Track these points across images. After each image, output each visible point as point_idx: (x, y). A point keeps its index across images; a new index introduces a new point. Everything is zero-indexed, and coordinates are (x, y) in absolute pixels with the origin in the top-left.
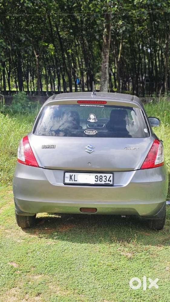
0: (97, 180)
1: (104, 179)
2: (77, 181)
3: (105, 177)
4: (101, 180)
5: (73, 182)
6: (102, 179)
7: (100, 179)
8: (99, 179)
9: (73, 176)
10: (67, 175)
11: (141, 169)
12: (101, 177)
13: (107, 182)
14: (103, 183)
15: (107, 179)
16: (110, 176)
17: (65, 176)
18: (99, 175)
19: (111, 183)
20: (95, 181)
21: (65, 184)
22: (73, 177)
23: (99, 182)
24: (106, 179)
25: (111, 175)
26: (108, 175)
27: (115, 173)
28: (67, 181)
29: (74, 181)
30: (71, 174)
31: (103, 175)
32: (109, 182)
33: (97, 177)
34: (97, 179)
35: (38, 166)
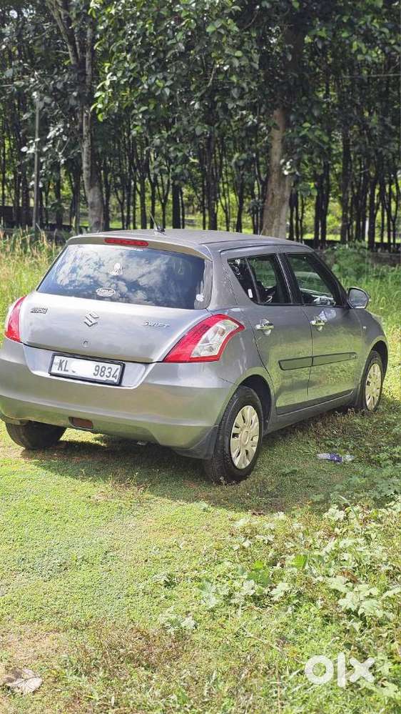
0: (96, 373)
1: (107, 373)
2: (67, 371)
3: (110, 370)
4: (102, 374)
5: (63, 372)
6: (104, 372)
7: (102, 371)
8: (100, 371)
9: (65, 362)
10: (57, 359)
11: (163, 361)
12: (103, 369)
13: (111, 378)
14: (104, 379)
15: (112, 373)
16: (117, 369)
17: (55, 361)
18: (102, 365)
19: (116, 381)
20: (94, 374)
21: (52, 374)
22: (64, 365)
23: (98, 378)
24: (110, 373)
25: (120, 367)
26: (115, 367)
27: (127, 364)
28: (55, 370)
29: (65, 370)
30: (63, 358)
31: (107, 365)
32: (113, 379)
33: (97, 368)
34: (98, 371)
35: (19, 341)
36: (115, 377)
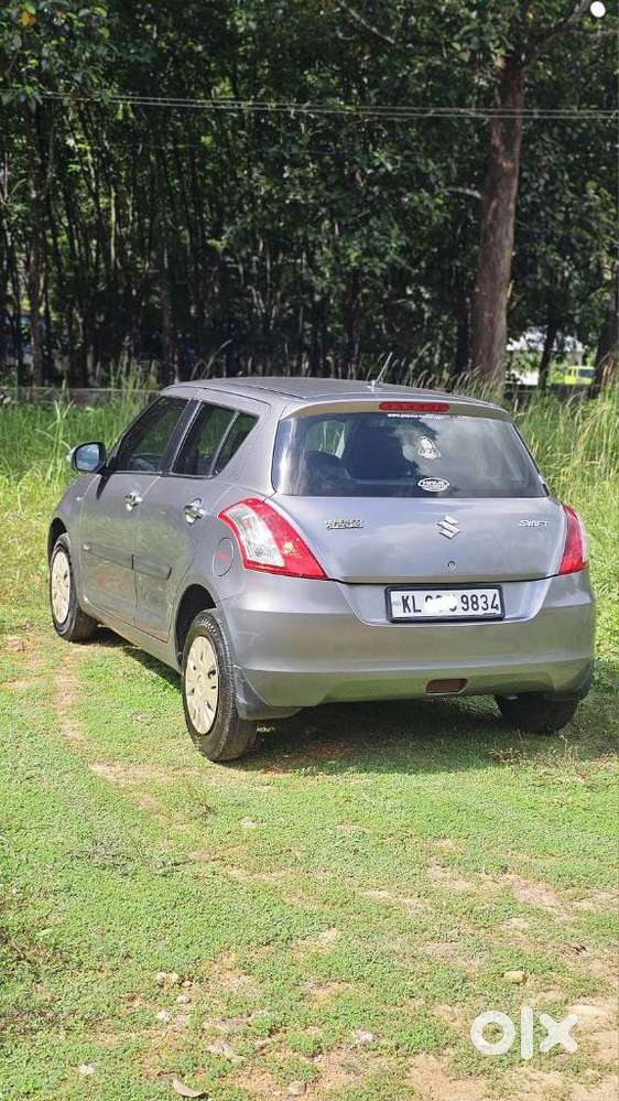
0: (465, 607)
1: (481, 602)
2: (420, 611)
3: (484, 599)
4: (475, 606)
5: (412, 614)
6: (476, 603)
7: (473, 603)
8: (470, 603)
9: (410, 598)
10: (396, 596)
11: (560, 573)
12: (474, 599)
13: (490, 611)
14: (480, 612)
15: (489, 603)
16: (495, 596)
17: (391, 600)
18: (469, 593)
19: (499, 612)
20: (463, 608)
21: (393, 621)
22: (410, 602)
23: (471, 612)
24: (486, 603)
25: (496, 591)
26: (490, 593)
27: (504, 587)
28: (398, 612)
29: (415, 611)
30: (405, 594)
31: (478, 592)
32: (494, 611)
33: (465, 599)
34: (467, 603)
35: (324, 577)
36: (496, 607)
